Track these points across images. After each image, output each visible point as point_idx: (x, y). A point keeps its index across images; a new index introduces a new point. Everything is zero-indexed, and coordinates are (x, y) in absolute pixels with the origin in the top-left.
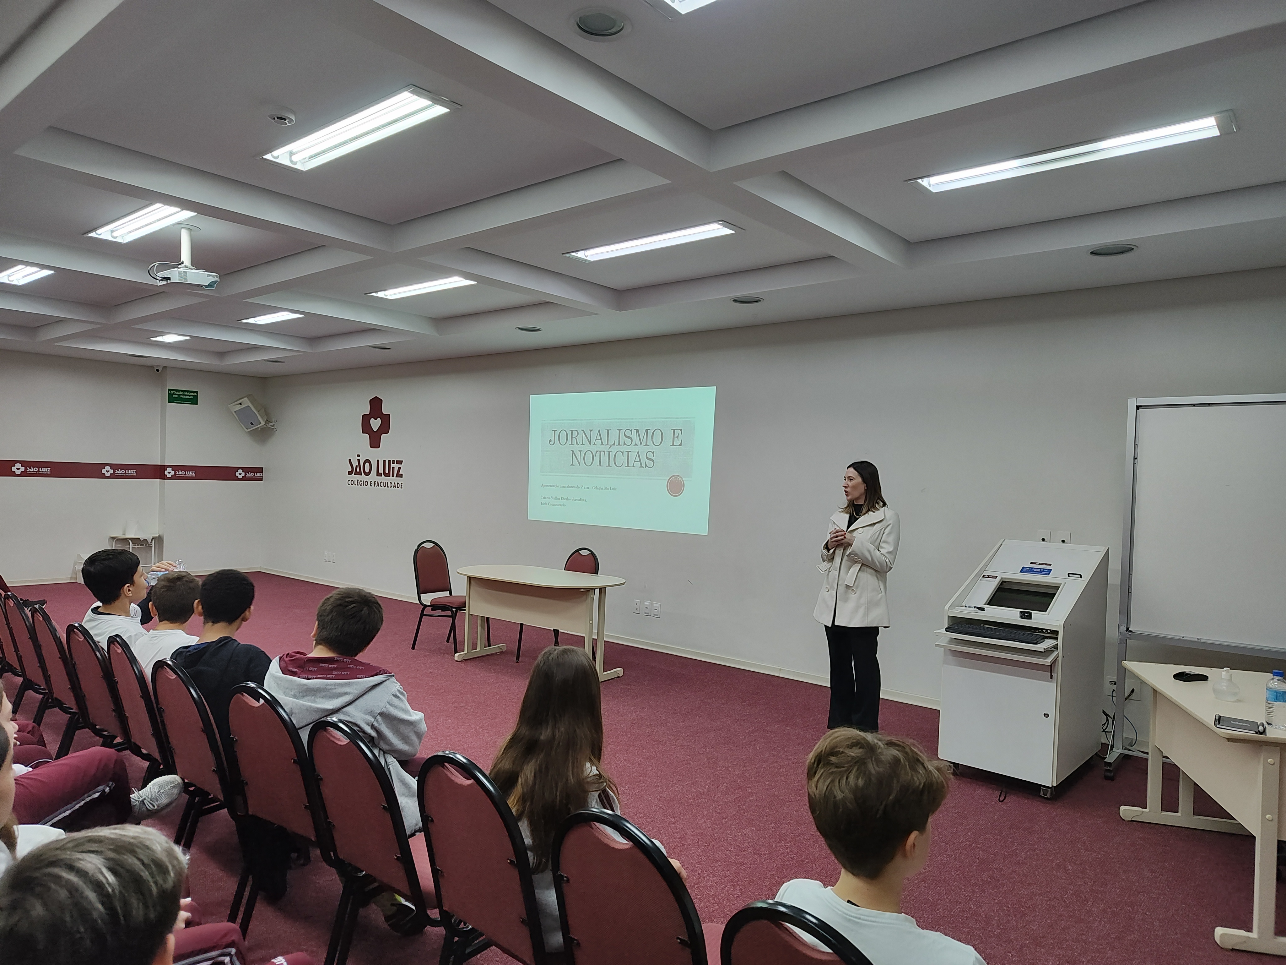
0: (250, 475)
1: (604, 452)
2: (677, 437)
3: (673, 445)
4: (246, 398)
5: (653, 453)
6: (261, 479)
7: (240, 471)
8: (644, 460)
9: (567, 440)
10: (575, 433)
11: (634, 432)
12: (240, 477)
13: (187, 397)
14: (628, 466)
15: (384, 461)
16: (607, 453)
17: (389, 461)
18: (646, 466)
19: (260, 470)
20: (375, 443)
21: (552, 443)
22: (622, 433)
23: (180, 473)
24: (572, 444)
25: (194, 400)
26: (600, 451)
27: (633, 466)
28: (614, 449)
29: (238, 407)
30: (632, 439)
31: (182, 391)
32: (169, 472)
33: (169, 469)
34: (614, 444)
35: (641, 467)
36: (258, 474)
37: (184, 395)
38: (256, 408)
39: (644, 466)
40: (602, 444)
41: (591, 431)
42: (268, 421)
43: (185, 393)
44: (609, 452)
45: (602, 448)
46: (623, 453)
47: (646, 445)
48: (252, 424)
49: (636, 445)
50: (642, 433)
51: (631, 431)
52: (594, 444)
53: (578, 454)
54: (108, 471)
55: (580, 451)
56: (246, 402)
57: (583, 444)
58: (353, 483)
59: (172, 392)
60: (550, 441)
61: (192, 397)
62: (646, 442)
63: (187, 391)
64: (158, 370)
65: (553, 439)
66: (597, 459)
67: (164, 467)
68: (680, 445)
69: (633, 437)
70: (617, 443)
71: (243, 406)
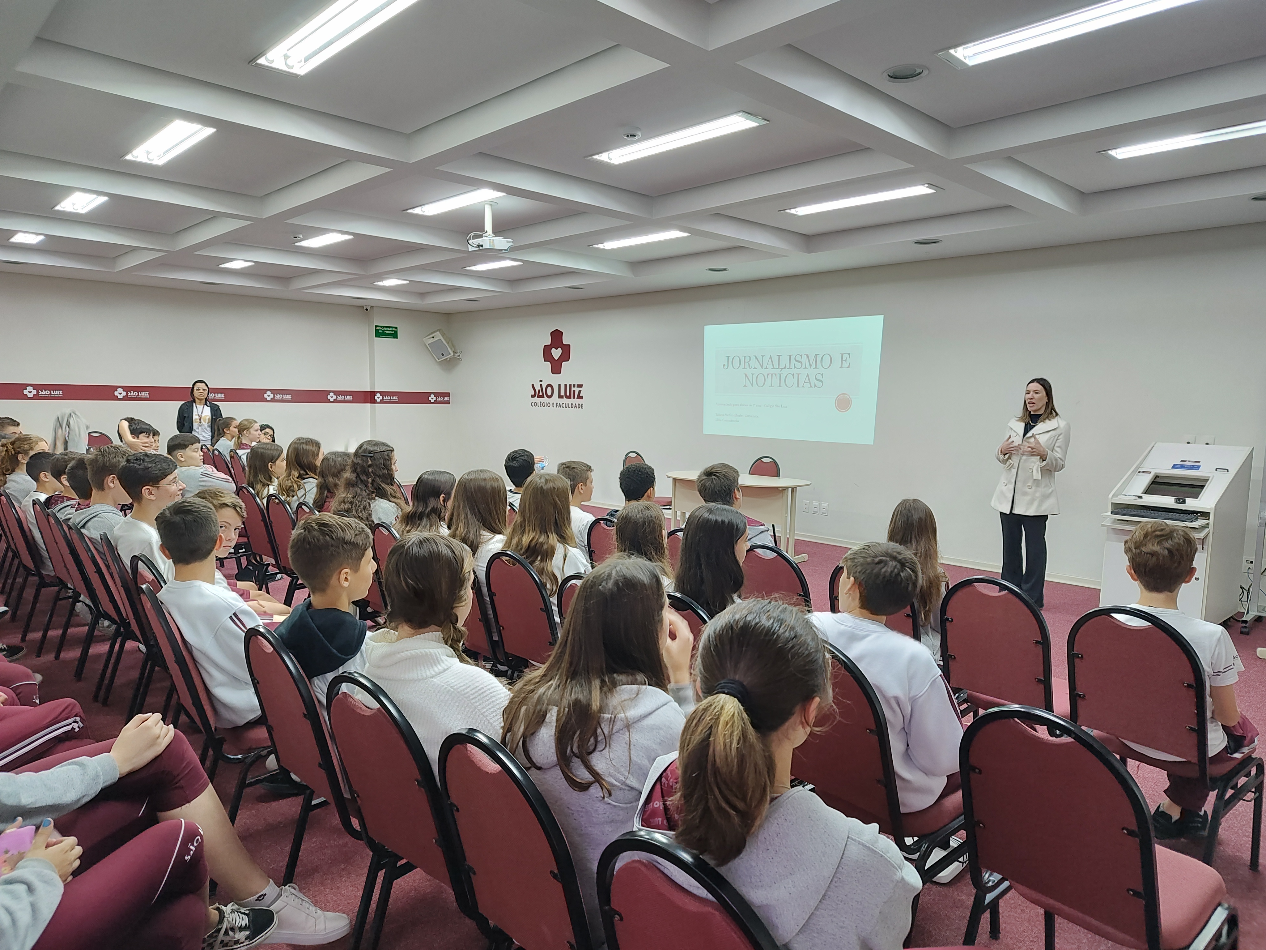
0: (440, 399)
1: (776, 374)
2: (846, 361)
3: (841, 367)
4: (438, 332)
5: (822, 375)
6: (449, 403)
7: (432, 396)
8: (813, 381)
9: (740, 364)
10: (747, 359)
11: (804, 357)
12: (432, 401)
13: (389, 332)
14: (798, 386)
15: (566, 385)
16: (778, 376)
17: (570, 385)
18: (815, 386)
19: (448, 395)
20: (556, 369)
21: (726, 367)
22: (793, 358)
23: (386, 398)
24: (744, 368)
25: (395, 335)
26: (772, 374)
27: (803, 387)
28: (785, 372)
29: (432, 340)
30: (801, 363)
31: (385, 327)
32: (378, 397)
33: (378, 395)
34: (785, 368)
35: (811, 387)
36: (447, 399)
37: (387, 330)
38: (445, 340)
39: (813, 386)
40: (774, 368)
41: (763, 356)
42: (455, 352)
43: (388, 329)
44: (780, 374)
45: (773, 371)
46: (793, 375)
47: (816, 368)
48: (443, 355)
49: (806, 368)
50: (812, 358)
51: (801, 356)
52: (766, 368)
53: (750, 377)
54: (331, 397)
55: (753, 374)
56: (438, 336)
57: (755, 368)
58: (536, 404)
59: (378, 328)
60: (724, 365)
61: (393, 332)
62: (816, 365)
63: (389, 327)
64: (367, 310)
65: (726, 364)
66: (768, 381)
67: (373, 394)
68: (848, 367)
69: (803, 361)
70: (788, 366)
71: (435, 339)
